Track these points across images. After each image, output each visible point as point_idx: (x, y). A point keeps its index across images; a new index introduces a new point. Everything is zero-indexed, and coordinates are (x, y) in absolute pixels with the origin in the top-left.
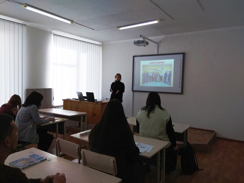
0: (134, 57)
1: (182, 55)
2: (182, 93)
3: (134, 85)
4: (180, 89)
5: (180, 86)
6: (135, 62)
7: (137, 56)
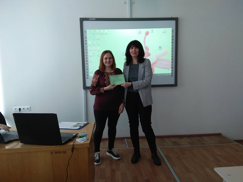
0: (82, 20)
1: (174, 22)
2: (175, 85)
4: (174, 78)
5: (172, 73)
6: (86, 32)
7: (90, 18)
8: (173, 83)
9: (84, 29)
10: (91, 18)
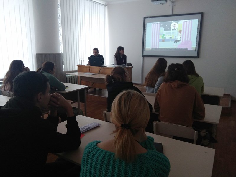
0: (145, 18)
3: (144, 50)
5: (196, 49)
9: (145, 23)
10: (149, 17)
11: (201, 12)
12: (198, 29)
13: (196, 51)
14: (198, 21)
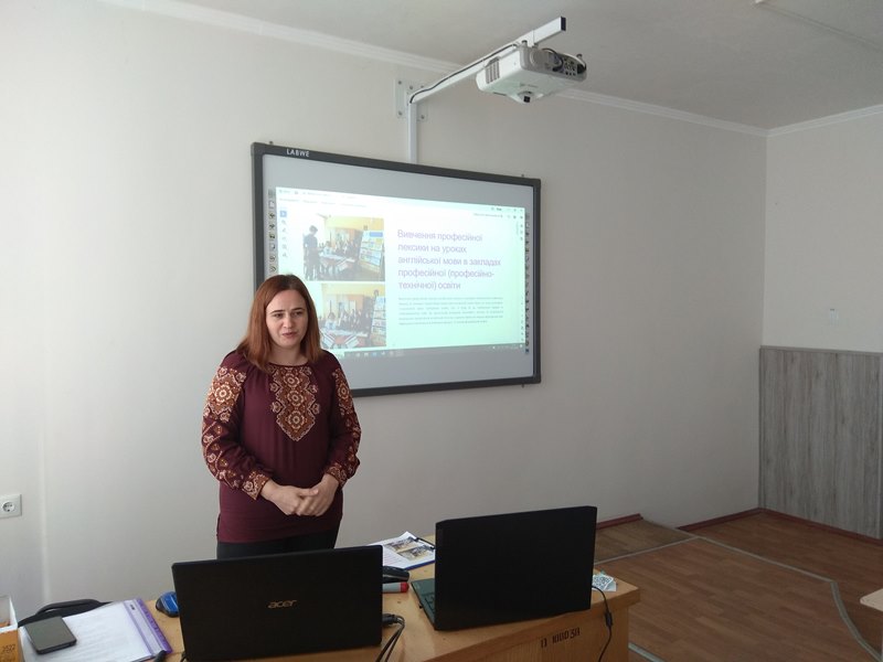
5: (527, 343)
6: (273, 194)
7: (290, 149)
8: (529, 373)
9: (268, 185)
10: (295, 150)
11: (530, 175)
12: (527, 251)
13: (527, 350)
14: (527, 217)
